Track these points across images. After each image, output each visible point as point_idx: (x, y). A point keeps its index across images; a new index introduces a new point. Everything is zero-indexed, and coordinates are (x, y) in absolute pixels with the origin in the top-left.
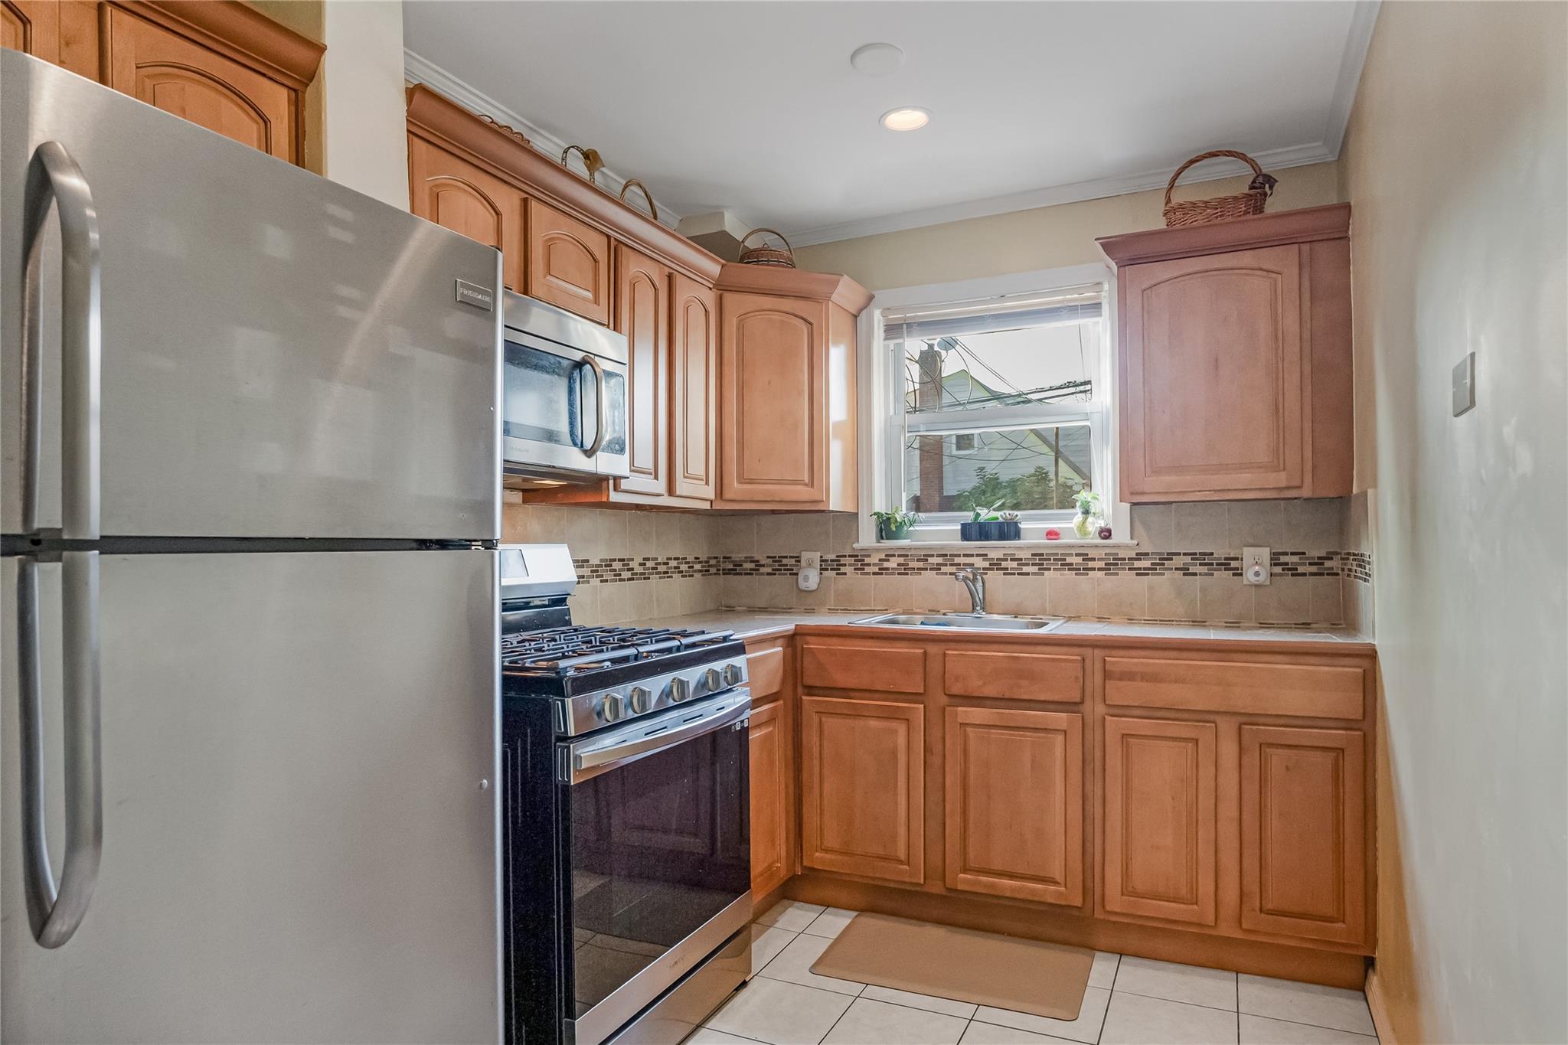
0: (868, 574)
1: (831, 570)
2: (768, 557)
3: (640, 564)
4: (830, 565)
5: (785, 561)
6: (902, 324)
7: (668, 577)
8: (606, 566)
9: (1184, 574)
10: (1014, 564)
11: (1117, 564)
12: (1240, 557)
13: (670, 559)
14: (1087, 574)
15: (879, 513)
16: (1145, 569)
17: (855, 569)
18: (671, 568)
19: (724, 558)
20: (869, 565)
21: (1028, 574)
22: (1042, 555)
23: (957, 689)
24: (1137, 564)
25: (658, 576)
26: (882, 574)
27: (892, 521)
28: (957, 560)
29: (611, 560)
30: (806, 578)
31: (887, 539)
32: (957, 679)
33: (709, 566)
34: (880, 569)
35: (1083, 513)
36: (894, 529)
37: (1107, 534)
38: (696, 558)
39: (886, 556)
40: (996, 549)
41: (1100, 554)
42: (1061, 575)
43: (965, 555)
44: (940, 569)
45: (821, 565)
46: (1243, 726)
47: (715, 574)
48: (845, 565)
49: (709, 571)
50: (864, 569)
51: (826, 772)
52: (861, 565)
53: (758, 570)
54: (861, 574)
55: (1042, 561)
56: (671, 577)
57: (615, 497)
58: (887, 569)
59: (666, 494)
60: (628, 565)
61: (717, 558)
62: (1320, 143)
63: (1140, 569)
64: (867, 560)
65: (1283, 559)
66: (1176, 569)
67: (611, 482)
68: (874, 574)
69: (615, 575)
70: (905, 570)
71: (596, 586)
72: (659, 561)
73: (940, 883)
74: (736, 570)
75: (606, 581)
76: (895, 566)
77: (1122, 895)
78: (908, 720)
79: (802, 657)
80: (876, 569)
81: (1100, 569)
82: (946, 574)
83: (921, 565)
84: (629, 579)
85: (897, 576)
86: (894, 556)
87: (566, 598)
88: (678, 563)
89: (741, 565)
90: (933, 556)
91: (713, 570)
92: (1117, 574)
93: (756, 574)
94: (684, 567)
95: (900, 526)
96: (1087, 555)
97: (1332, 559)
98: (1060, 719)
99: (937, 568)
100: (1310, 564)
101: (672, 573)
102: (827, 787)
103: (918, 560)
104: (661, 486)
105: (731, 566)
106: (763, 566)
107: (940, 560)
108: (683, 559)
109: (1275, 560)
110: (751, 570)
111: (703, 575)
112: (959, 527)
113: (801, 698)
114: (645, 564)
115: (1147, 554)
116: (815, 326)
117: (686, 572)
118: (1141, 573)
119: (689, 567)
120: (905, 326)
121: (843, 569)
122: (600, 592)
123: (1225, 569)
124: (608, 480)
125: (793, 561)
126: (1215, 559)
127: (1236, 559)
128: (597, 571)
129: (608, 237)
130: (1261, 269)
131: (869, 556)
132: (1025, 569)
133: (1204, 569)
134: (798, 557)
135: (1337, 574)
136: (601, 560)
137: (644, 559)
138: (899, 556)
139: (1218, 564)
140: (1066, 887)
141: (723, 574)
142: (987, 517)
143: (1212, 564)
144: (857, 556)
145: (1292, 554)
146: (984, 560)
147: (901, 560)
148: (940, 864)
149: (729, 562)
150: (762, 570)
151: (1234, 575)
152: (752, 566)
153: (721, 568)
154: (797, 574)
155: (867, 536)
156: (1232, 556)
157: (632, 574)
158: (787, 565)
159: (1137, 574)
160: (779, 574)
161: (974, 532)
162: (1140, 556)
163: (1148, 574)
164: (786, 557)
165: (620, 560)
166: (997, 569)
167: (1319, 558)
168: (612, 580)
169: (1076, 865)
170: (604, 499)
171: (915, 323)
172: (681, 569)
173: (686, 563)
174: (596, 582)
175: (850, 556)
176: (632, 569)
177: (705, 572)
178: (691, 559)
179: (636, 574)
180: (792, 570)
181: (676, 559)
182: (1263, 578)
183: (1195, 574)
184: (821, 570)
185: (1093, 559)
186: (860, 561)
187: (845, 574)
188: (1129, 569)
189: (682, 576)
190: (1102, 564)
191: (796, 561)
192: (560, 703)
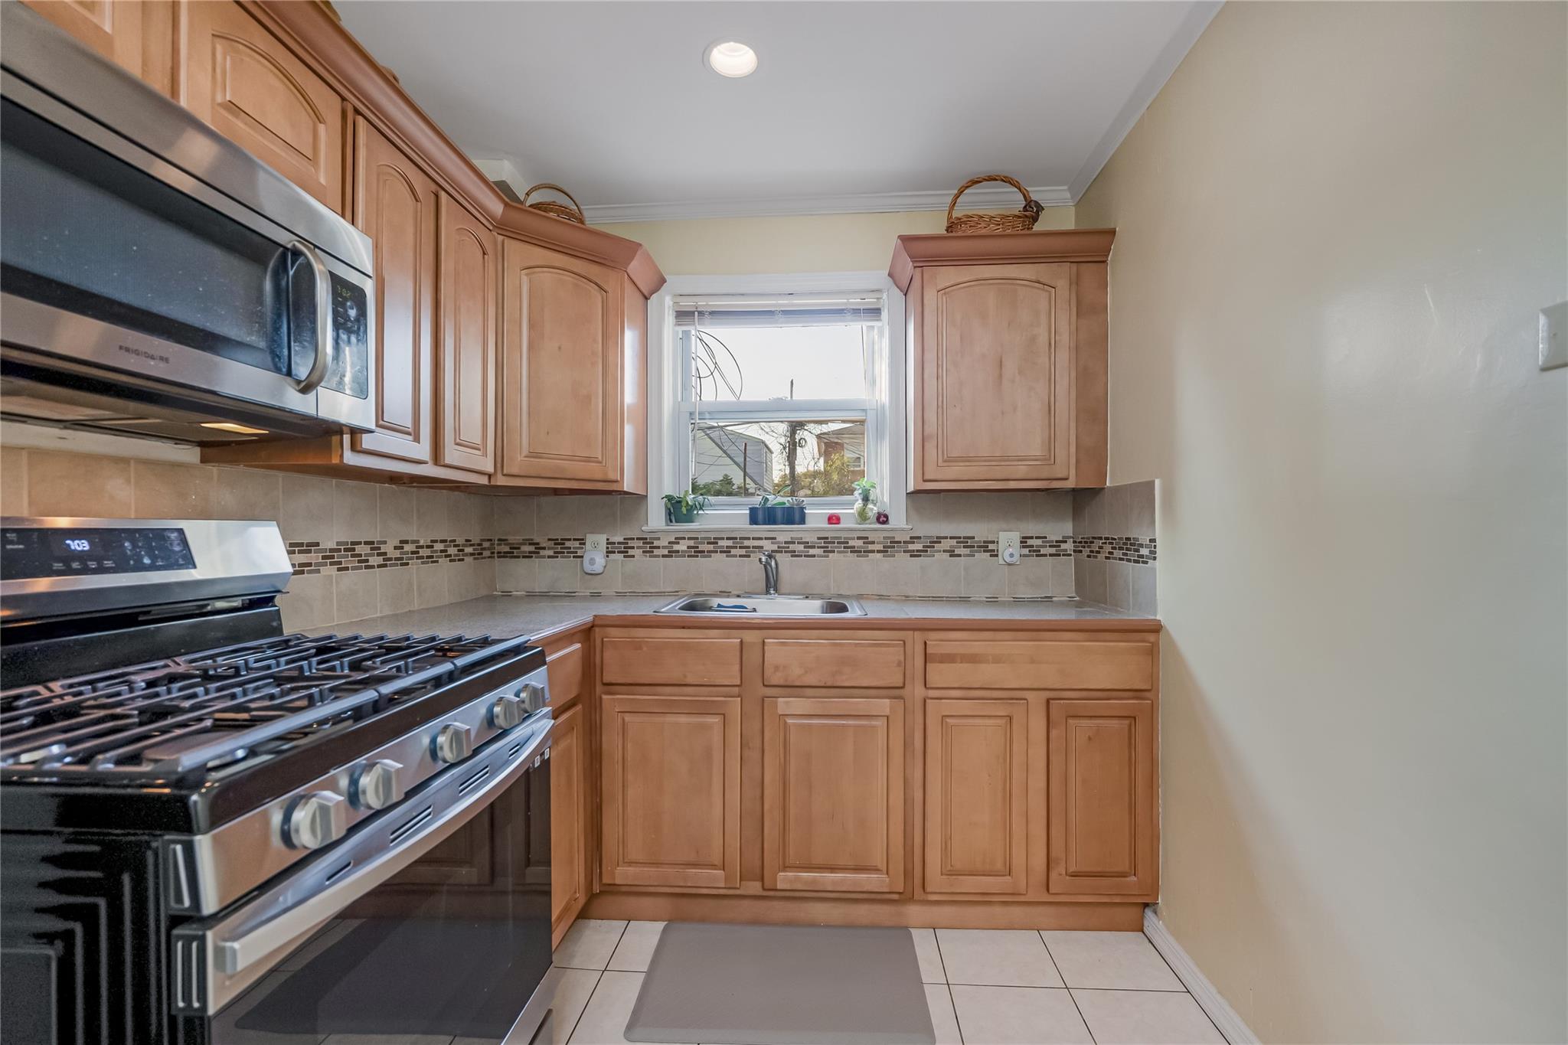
0: (658, 556)
1: (619, 552)
2: (549, 540)
3: (396, 548)
4: (616, 548)
5: (568, 544)
6: (693, 312)
7: (432, 562)
8: (346, 550)
9: (951, 556)
10: (801, 547)
11: (894, 547)
12: (996, 540)
13: (436, 541)
14: (868, 556)
15: (670, 496)
16: (918, 551)
17: (644, 552)
18: (436, 551)
19: (499, 540)
20: (658, 547)
21: (814, 556)
22: (827, 538)
23: (776, 678)
24: (911, 547)
25: (420, 561)
26: (672, 556)
27: (684, 504)
28: (746, 543)
29: (353, 543)
30: (592, 561)
31: (676, 522)
32: (777, 668)
33: (482, 549)
34: (669, 552)
35: (863, 500)
36: (685, 512)
37: (885, 519)
38: (467, 541)
39: (676, 538)
40: (784, 532)
41: (879, 537)
42: (844, 556)
43: (753, 539)
44: (730, 552)
45: (608, 548)
46: (1051, 701)
47: (489, 557)
48: (633, 548)
49: (482, 554)
50: (653, 552)
51: (630, 777)
52: (650, 547)
53: (538, 553)
54: (650, 556)
55: (827, 544)
56: (437, 562)
57: (350, 458)
58: (678, 552)
59: (430, 463)
60: (379, 548)
61: (491, 540)
62: (1066, 188)
63: (913, 551)
64: (656, 543)
65: (1030, 542)
66: (944, 551)
67: (347, 438)
68: (663, 556)
69: (359, 562)
70: (696, 552)
71: (331, 576)
72: (422, 543)
73: (758, 884)
74: (513, 553)
75: (347, 569)
76: (685, 548)
77: (942, 875)
78: (724, 715)
79: (602, 652)
80: (666, 552)
81: (878, 551)
82: (735, 556)
83: (711, 547)
84: (379, 566)
85: (687, 558)
86: (684, 538)
87: (274, 597)
88: (445, 546)
89: (519, 548)
90: (723, 539)
91: (486, 553)
92: (894, 556)
93: (536, 557)
94: (452, 551)
95: (691, 509)
96: (867, 538)
97: (1066, 542)
98: (884, 705)
99: (727, 551)
100: (1050, 546)
101: (438, 557)
102: (631, 793)
103: (708, 543)
104: (422, 450)
105: (507, 549)
106: (544, 548)
107: (730, 543)
108: (451, 541)
109: (1024, 541)
110: (530, 552)
111: (475, 559)
112: (748, 512)
113: (601, 698)
114: (402, 548)
115: (919, 538)
116: (610, 295)
117: (456, 555)
118: (914, 554)
119: (459, 551)
120: (696, 313)
121: (631, 552)
122: (337, 582)
123: (984, 551)
124: (341, 433)
125: (577, 544)
126: (977, 542)
127: (993, 542)
128: (333, 557)
129: (343, 99)
130: (1039, 282)
131: (659, 539)
132: (812, 551)
133: (967, 551)
134: (583, 540)
135: (1071, 555)
136: (338, 543)
137: (402, 542)
138: (689, 539)
139: (978, 547)
140: (887, 874)
141: (499, 557)
142: (775, 502)
143: (974, 547)
144: (646, 539)
145: (1037, 538)
146: (772, 543)
147: (692, 543)
148: (758, 863)
149: (505, 544)
150: (542, 553)
151: (991, 556)
152: (532, 548)
153: (496, 551)
154: (582, 557)
155: (655, 518)
156: (990, 539)
157: (384, 560)
158: (570, 548)
159: (911, 556)
160: (562, 557)
161: (760, 516)
162: (914, 539)
163: (920, 556)
164: (570, 540)
165: (366, 543)
166: (786, 552)
167: (1057, 542)
168: (354, 568)
169: (898, 851)
170: (335, 461)
171: (706, 312)
172: (449, 553)
173: (455, 546)
174: (330, 571)
175: (638, 539)
176: (385, 554)
177: (478, 555)
178: (460, 541)
179: (390, 559)
180: (576, 552)
181: (442, 541)
182: (1016, 557)
183: (960, 556)
184: (607, 552)
185: (873, 543)
186: (649, 545)
187: (633, 556)
188: (904, 552)
189: (451, 561)
190: (880, 547)
191: (580, 544)
192: (179, 848)
